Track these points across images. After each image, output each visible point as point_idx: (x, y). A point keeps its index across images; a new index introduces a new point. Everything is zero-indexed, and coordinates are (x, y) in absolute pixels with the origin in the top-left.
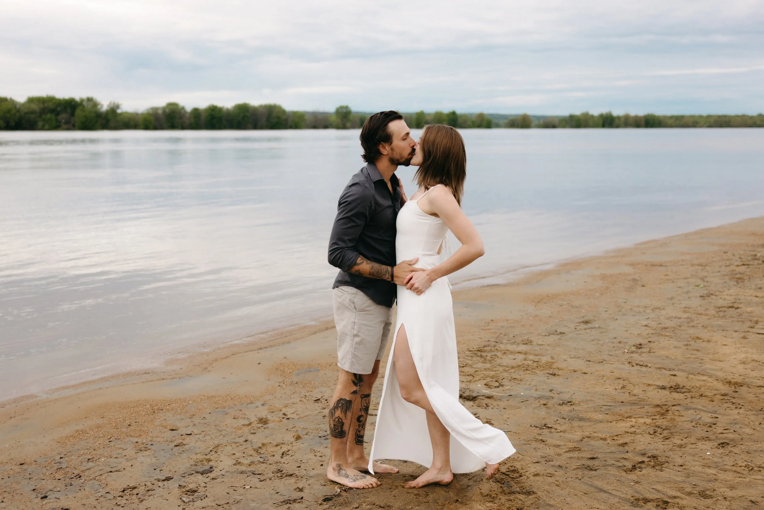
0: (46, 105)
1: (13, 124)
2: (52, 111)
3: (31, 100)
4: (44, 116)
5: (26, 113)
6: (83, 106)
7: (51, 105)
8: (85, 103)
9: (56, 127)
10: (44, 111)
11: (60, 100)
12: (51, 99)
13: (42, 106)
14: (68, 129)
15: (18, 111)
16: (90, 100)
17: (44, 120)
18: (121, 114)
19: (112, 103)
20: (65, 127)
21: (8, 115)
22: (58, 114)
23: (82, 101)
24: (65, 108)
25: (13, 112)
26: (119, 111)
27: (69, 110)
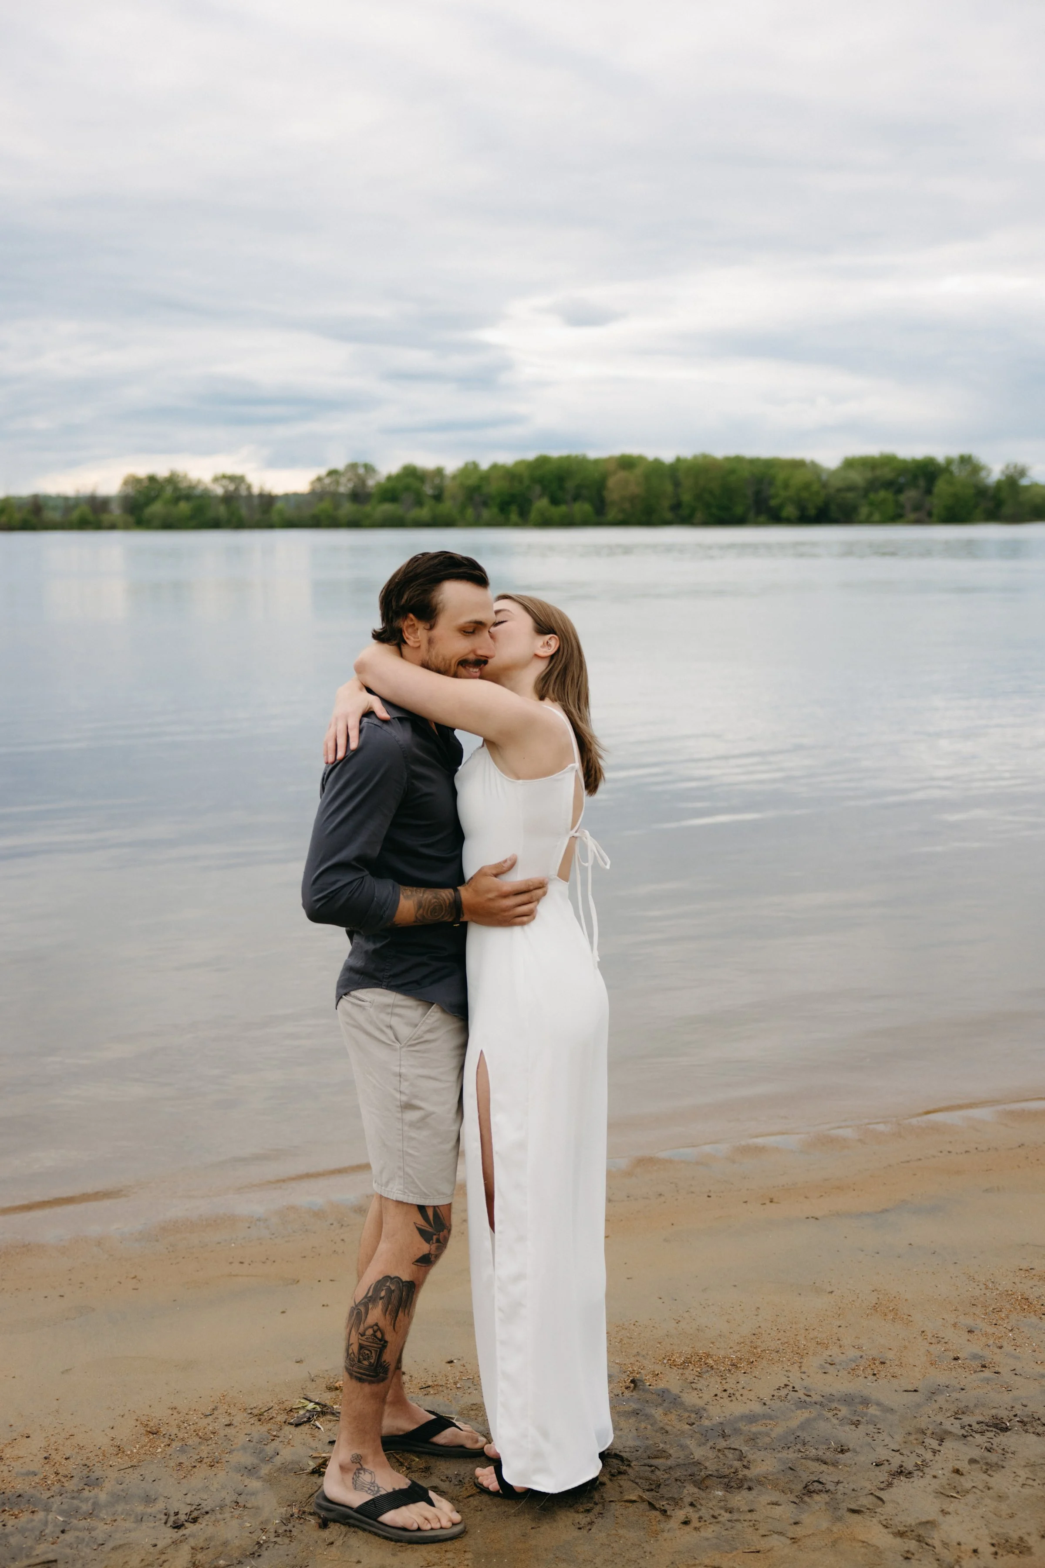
0: (878, 472)
1: (812, 512)
2: (889, 485)
3: (850, 464)
4: (872, 496)
5: (839, 490)
6: (951, 473)
7: (887, 473)
8: (955, 468)
9: (895, 517)
10: (872, 486)
11: (904, 462)
12: (888, 461)
13: (869, 475)
14: (918, 522)
15: (825, 485)
16: (965, 460)
17: (871, 504)
18: (1027, 488)
19: (1011, 466)
20: (912, 516)
21: (805, 495)
22: (900, 490)
23: (949, 462)
24: (915, 477)
25: (815, 487)
26: (1024, 482)
27: (922, 483)
